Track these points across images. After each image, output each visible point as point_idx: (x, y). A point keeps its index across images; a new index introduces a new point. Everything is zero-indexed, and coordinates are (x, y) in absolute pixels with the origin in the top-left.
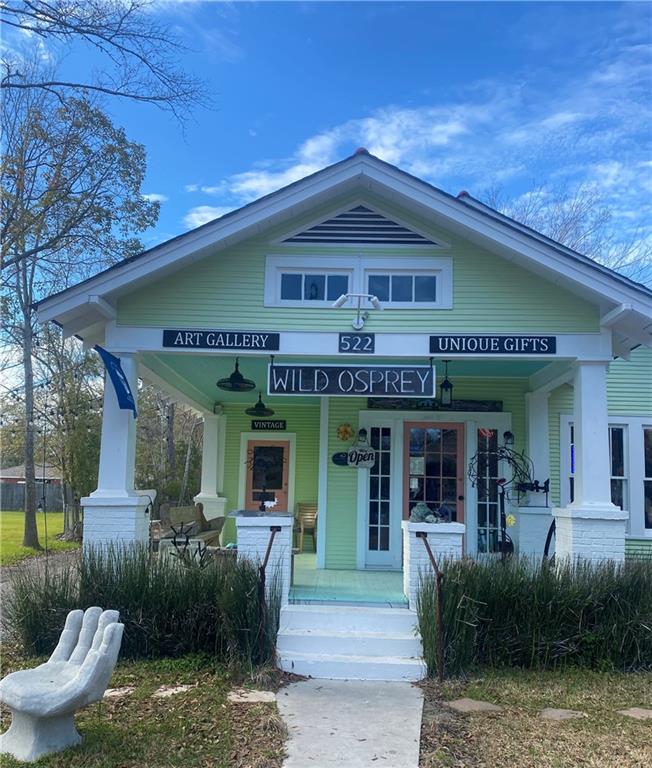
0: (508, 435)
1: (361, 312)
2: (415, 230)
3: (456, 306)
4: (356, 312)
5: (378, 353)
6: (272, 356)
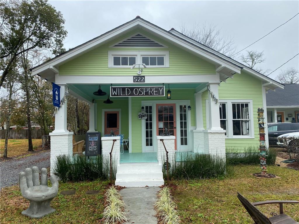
0: (189, 107)
1: (140, 69)
2: (157, 42)
3: (170, 67)
4: (139, 69)
5: (146, 82)
6: (111, 84)
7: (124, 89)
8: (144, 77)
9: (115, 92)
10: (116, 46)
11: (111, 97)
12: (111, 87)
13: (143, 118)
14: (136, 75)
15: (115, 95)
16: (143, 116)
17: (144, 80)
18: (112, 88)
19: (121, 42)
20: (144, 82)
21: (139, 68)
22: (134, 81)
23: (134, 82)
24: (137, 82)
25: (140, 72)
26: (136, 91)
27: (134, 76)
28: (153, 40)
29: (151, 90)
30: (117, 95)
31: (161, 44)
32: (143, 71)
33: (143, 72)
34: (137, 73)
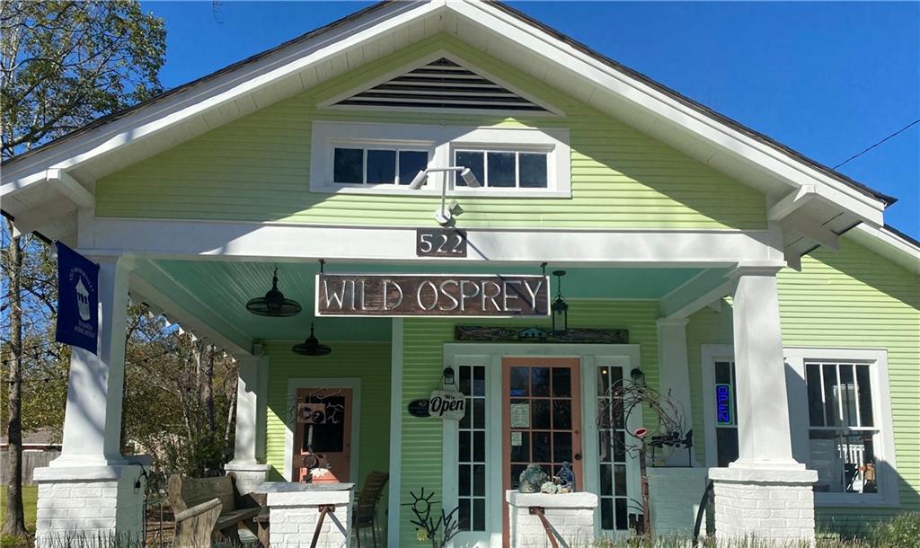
0: (636, 373)
1: (447, 201)
2: (518, 92)
5: (472, 256)
6: (322, 261)
7: (374, 285)
8: (462, 233)
9: (335, 294)
10: (343, 102)
11: (317, 314)
12: (318, 274)
13: (449, 412)
14: (429, 225)
15: (334, 308)
16: (450, 407)
17: (463, 246)
18: (323, 277)
19: (367, 87)
20: (465, 256)
21: (444, 197)
23: (419, 253)
24: (433, 253)
25: (447, 211)
26: (427, 292)
27: (420, 231)
28: (500, 83)
29: (491, 290)
30: (346, 309)
31: (536, 101)
32: (461, 208)
34: (432, 215)
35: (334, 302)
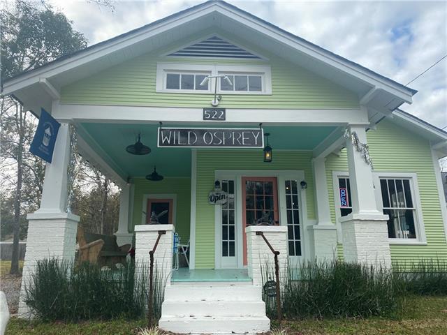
0: (303, 183)
1: (217, 96)
2: (247, 50)
3: (274, 93)
4: (214, 96)
6: (161, 123)
7: (184, 133)
8: (224, 110)
9: (166, 137)
10: (171, 55)
11: (158, 146)
12: (159, 128)
13: (218, 201)
14: (210, 106)
15: (166, 143)
16: (219, 198)
17: (224, 115)
18: (161, 130)
19: (181, 48)
20: (225, 120)
21: (215, 94)
22: (205, 117)
23: (204, 119)
24: (211, 119)
25: (217, 101)
26: (208, 136)
27: (205, 109)
28: (240, 47)
29: (237, 135)
30: (171, 144)
31: (256, 54)
32: (223, 99)
33: (222, 103)
34: (211, 102)
35: (166, 141)
